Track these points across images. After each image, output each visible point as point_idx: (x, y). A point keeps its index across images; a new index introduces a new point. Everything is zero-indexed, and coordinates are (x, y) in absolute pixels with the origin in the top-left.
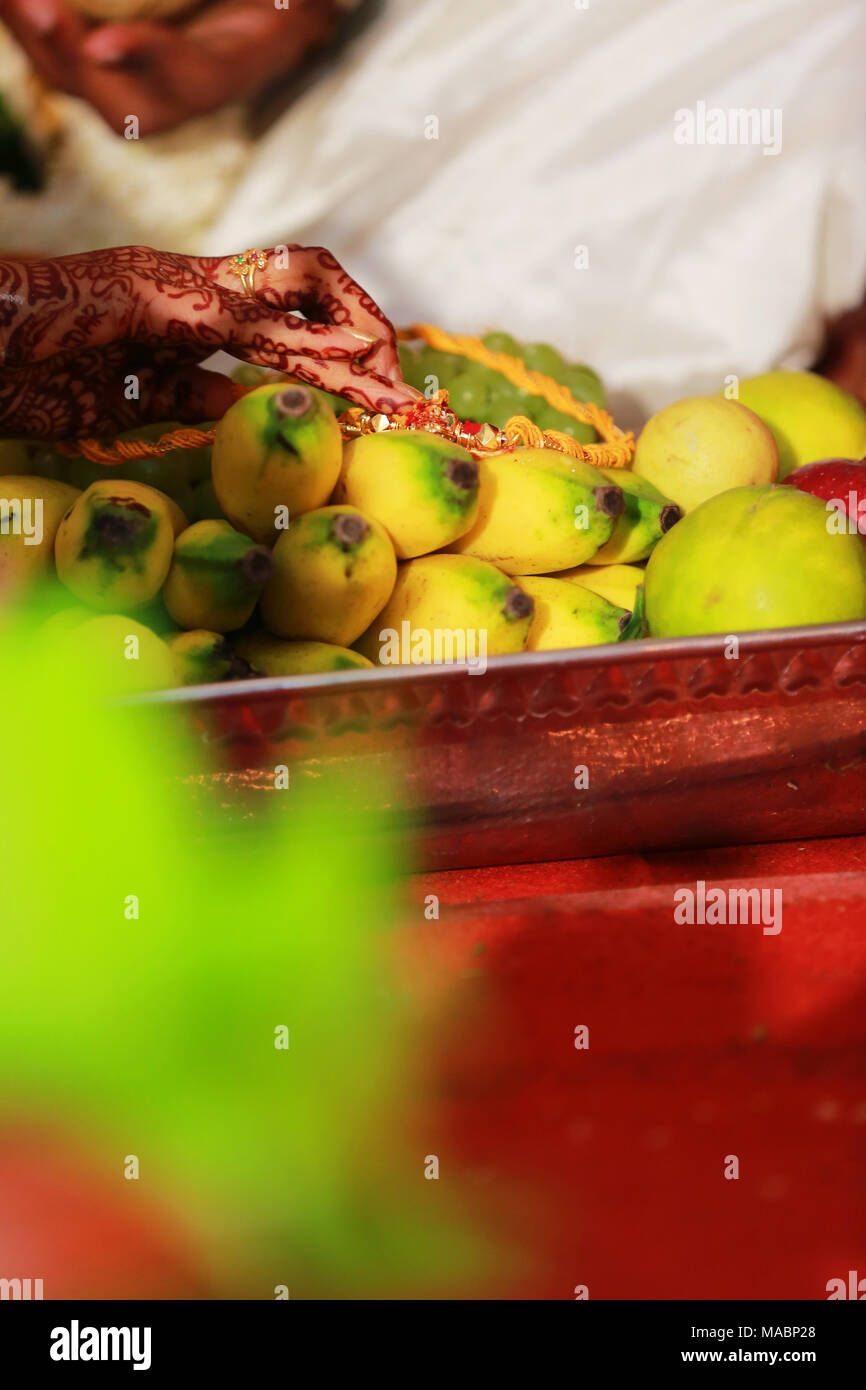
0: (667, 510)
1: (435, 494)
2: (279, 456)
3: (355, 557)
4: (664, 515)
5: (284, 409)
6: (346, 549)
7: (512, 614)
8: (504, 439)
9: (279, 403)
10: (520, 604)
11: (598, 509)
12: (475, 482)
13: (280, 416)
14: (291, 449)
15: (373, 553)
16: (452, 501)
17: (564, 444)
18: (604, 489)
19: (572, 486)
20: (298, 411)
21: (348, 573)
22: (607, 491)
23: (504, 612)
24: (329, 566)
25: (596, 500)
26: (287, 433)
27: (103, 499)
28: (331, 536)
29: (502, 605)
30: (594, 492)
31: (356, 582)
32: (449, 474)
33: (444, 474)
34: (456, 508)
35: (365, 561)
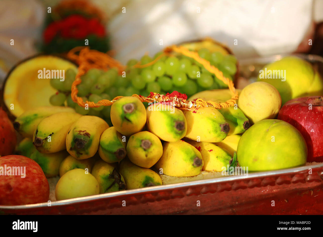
0: (245, 123)
1: (172, 131)
2: (126, 122)
3: (148, 152)
4: (245, 124)
5: (126, 111)
6: (145, 150)
7: (195, 165)
8: (196, 106)
9: (124, 108)
10: (198, 162)
11: (222, 131)
12: (183, 128)
13: (125, 112)
14: (129, 120)
15: (154, 150)
16: (177, 133)
17: (214, 105)
18: (223, 125)
19: (214, 123)
20: (130, 111)
21: (146, 156)
22: (224, 125)
23: (193, 165)
24: (141, 154)
25: (221, 128)
26: (127, 116)
27: (77, 131)
28: (141, 146)
29: (193, 163)
30: (220, 126)
31: (149, 158)
32: (175, 126)
33: (174, 126)
34: (178, 135)
35: (151, 152)
